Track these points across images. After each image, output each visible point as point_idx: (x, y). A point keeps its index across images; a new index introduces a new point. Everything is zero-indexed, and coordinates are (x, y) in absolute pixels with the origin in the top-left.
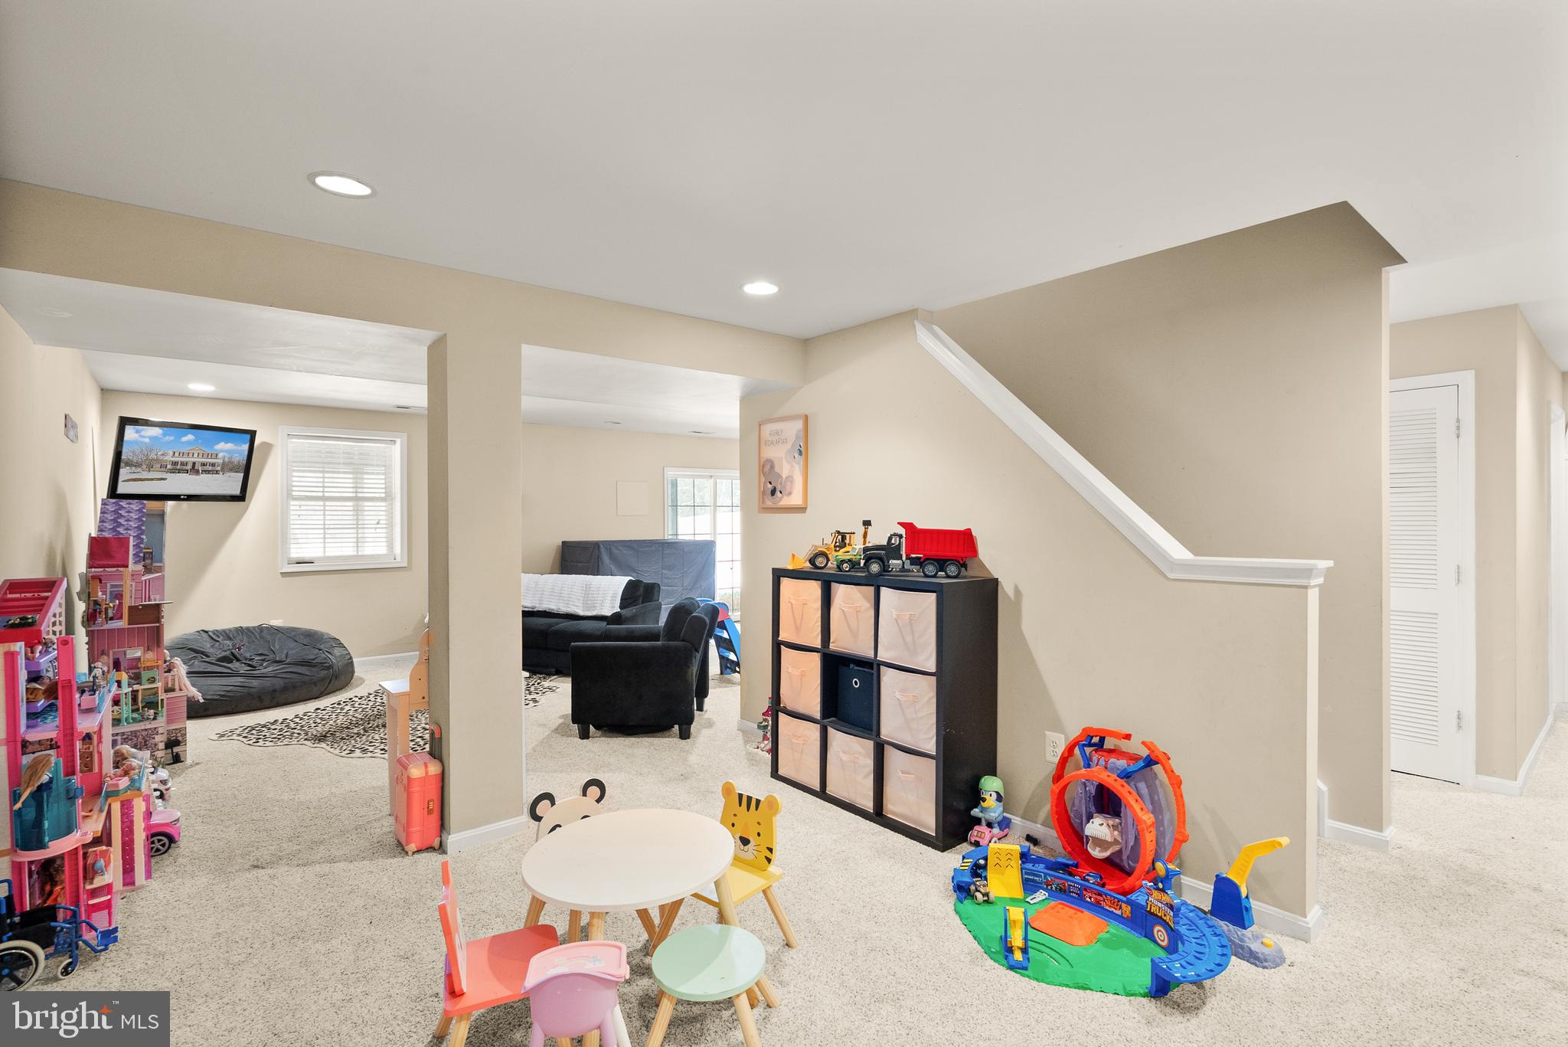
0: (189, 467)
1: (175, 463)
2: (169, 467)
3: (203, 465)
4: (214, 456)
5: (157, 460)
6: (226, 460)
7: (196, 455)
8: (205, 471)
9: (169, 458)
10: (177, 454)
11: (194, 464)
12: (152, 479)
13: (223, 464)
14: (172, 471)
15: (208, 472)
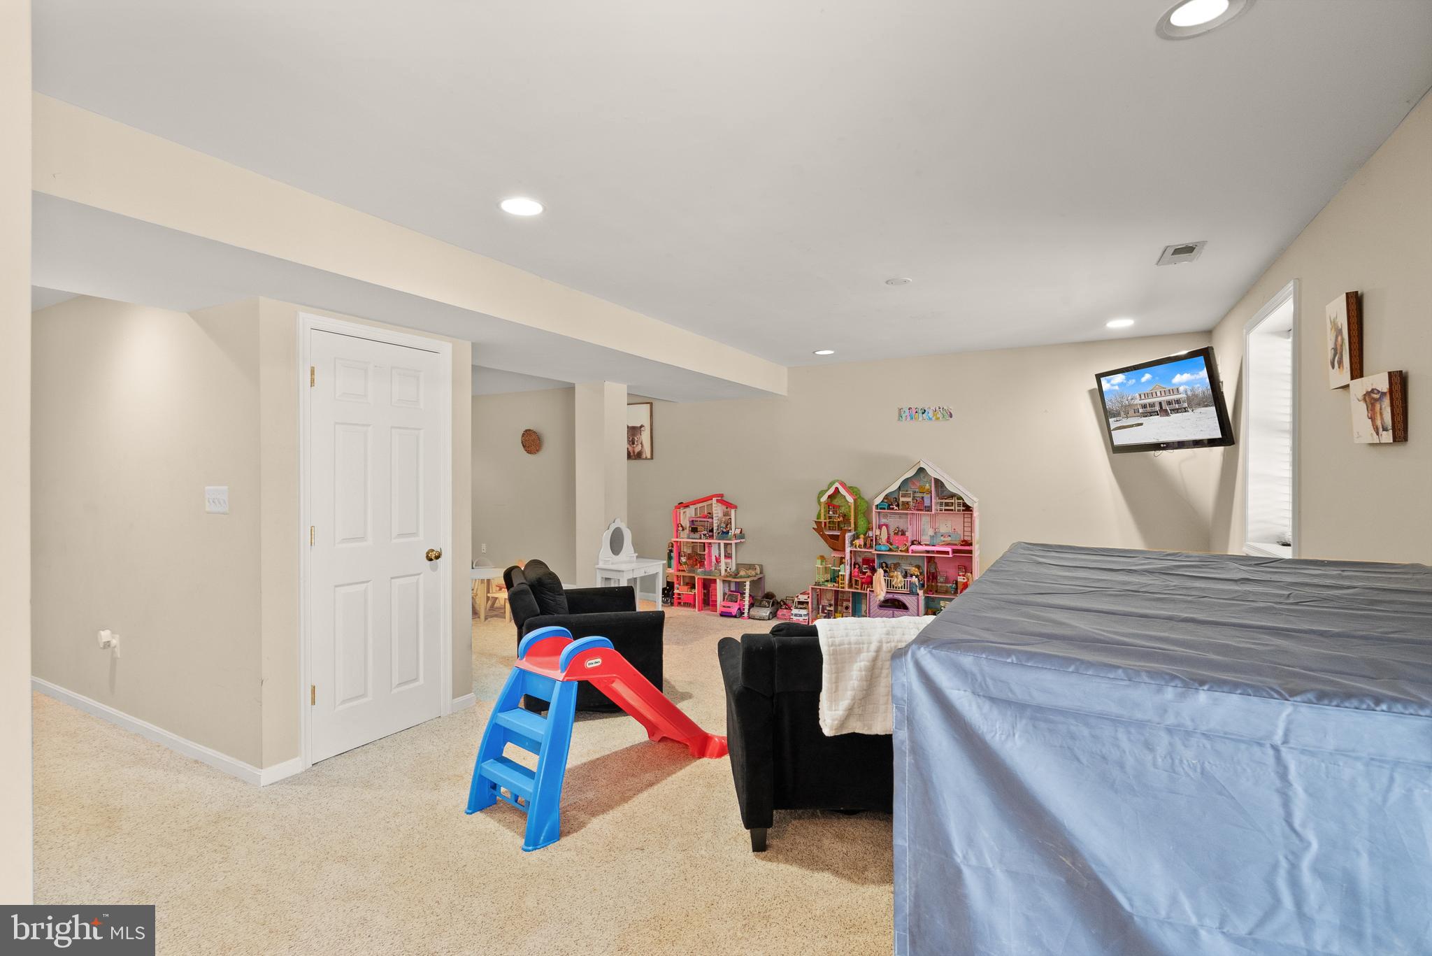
0: (1157, 408)
1: (1144, 406)
2: (1141, 411)
3: (1169, 403)
4: (1175, 392)
5: (1130, 405)
6: (1189, 393)
7: (1159, 394)
8: (1173, 410)
9: (1137, 401)
10: (1143, 397)
11: (1160, 403)
12: (1132, 426)
13: (1188, 398)
14: (1145, 415)
15: (1176, 411)
